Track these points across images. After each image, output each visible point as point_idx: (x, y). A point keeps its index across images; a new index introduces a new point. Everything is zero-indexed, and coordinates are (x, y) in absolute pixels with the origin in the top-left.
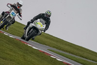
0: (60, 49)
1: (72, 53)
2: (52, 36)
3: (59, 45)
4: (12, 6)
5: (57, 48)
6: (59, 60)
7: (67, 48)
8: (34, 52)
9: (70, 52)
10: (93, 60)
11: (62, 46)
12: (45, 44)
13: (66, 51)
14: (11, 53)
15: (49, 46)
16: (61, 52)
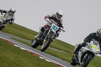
0: (24, 38)
4: (50, 18)
6: (22, 49)
7: (31, 36)
10: (58, 49)
11: (26, 34)
12: (8, 33)
16: (25, 40)
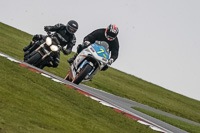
0: (157, 107)
1: (182, 116)
2: (140, 79)
3: (155, 97)
5: (151, 105)
7: (171, 104)
8: (102, 112)
9: (177, 113)
11: (162, 101)
12: (126, 97)
13: (170, 111)
14: (57, 114)
15: (134, 99)
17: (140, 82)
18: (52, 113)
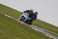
13: (55, 32)
17: (46, 24)
18: (21, 32)
